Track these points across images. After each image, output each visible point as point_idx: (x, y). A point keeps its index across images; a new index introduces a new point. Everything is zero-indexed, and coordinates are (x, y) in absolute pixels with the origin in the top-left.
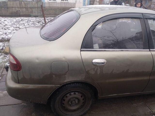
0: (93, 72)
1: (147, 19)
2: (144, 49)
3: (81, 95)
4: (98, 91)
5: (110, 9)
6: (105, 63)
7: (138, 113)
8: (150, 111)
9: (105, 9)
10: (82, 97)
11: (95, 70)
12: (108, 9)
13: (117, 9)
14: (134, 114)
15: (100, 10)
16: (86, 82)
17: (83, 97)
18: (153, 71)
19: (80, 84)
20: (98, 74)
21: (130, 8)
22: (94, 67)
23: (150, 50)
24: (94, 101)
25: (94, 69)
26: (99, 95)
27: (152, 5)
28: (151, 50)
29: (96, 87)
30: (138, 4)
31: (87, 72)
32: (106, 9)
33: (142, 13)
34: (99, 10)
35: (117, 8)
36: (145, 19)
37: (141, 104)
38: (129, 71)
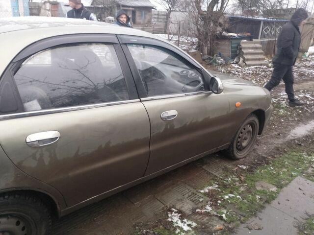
0: (32, 164)
1: (126, 44)
2: (130, 99)
3: (14, 221)
4: (56, 201)
5: (51, 25)
6: (57, 138)
7: (144, 217)
8: (163, 206)
9: (38, 25)
10: (18, 223)
11: (38, 156)
12: (47, 25)
13: (67, 25)
14: (138, 221)
15: (28, 27)
16: (20, 189)
17: (22, 225)
18: (152, 135)
19: (6, 197)
20: (47, 163)
21: (93, 25)
22: (34, 151)
23: (140, 100)
24: (50, 224)
25: (34, 156)
26: (58, 207)
27: (153, 20)
28: (142, 99)
29: (47, 193)
30: (122, 18)
31: (19, 167)
32: (42, 25)
33: (116, 34)
34: (26, 26)
35: (67, 23)
36: (123, 46)
37: (147, 198)
38: (111, 145)
